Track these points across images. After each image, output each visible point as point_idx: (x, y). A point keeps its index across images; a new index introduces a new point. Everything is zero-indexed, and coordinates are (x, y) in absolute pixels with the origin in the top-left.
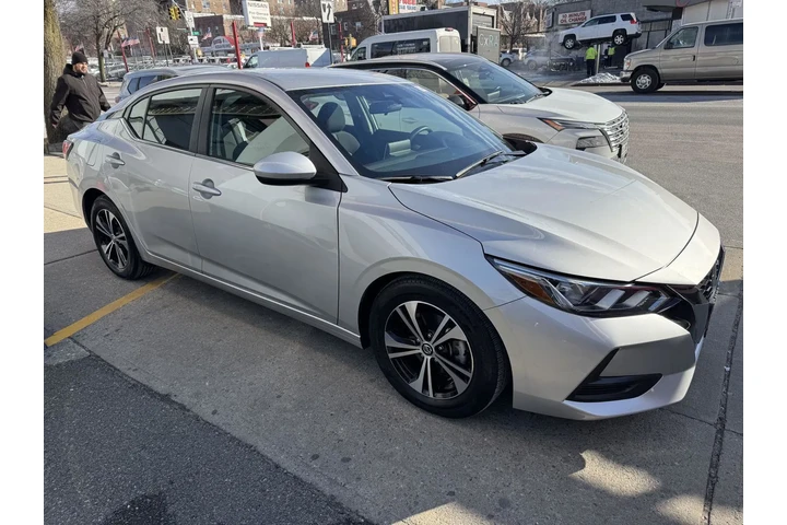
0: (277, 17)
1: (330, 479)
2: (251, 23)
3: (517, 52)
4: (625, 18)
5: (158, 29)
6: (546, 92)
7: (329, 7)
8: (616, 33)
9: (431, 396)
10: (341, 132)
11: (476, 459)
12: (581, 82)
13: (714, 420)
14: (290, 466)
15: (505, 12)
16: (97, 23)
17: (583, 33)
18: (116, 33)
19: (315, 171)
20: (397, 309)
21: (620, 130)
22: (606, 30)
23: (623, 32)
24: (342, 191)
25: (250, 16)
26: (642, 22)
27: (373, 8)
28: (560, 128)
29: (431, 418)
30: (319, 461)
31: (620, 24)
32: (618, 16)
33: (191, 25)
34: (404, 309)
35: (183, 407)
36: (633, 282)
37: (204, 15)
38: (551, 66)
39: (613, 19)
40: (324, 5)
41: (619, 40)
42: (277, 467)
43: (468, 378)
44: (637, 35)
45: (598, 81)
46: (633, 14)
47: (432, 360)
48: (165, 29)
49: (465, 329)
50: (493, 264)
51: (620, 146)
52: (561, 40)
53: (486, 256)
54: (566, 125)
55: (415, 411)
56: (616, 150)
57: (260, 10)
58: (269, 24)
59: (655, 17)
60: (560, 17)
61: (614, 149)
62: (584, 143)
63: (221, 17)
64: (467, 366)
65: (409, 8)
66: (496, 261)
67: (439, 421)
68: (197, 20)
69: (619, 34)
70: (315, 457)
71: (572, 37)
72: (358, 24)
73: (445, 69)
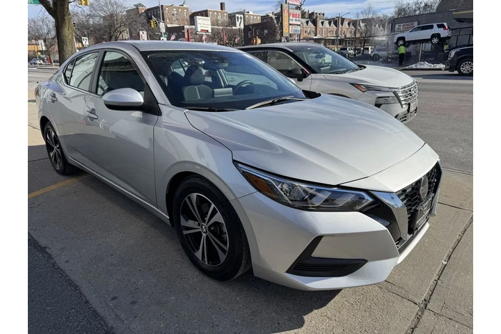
0: (216, 27)
1: (116, 315)
2: (199, 30)
3: (368, 49)
4: (440, 26)
5: (141, 32)
6: (361, 67)
7: (241, 18)
8: (433, 36)
9: (206, 263)
10: (202, 85)
11: (224, 311)
12: (407, 67)
13: (420, 300)
14: (95, 303)
15: (361, 24)
16: (110, 30)
17: (410, 36)
18: (121, 36)
19: (142, 101)
20: (186, 199)
21: (408, 93)
22: (427, 34)
23: (438, 35)
24: (158, 115)
25: (198, 25)
26: (452, 29)
27: (275, 21)
28: (364, 90)
29: (206, 279)
30: (114, 302)
31: (436, 30)
32: (435, 25)
33: (163, 30)
34: (189, 198)
35: (50, 256)
36: (338, 186)
37: (174, 25)
38: (388, 58)
39: (432, 27)
40: (238, 17)
41: (435, 41)
42: (87, 302)
43: (226, 251)
44: (448, 38)
45: (418, 67)
46: (445, 24)
47: (207, 236)
48: (145, 32)
49: (223, 215)
50: (236, 166)
51: (409, 104)
52: (395, 41)
53: (234, 161)
54: (369, 88)
55: (197, 273)
56: (406, 108)
57: (206, 22)
58: (210, 31)
59: (462, 27)
60: (397, 26)
61: (404, 106)
62: (381, 101)
63: (183, 27)
64: (225, 243)
65: (296, 20)
66: (240, 165)
67: (211, 282)
68: (167, 28)
69: (435, 37)
70: (114, 298)
71: (403, 38)
72: (266, 31)
73: (291, 51)
